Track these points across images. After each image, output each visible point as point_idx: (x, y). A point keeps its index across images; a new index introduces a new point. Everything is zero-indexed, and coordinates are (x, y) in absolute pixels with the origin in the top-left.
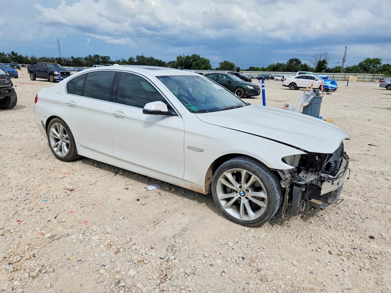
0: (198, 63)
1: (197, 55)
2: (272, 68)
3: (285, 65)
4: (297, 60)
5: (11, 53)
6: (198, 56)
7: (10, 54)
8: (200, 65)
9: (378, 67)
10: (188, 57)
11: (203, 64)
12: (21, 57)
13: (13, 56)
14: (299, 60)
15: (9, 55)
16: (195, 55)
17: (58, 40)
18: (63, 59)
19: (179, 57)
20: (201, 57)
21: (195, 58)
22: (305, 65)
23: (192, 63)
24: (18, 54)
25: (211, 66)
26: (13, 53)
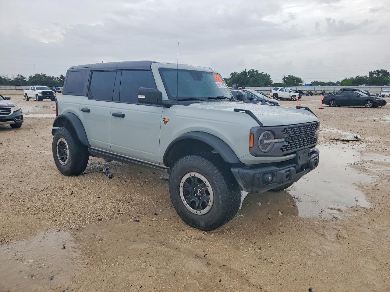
0: (257, 79)
2: (351, 82)
5: (60, 76)
6: (257, 71)
8: (259, 81)
10: (244, 73)
11: (263, 80)
15: (58, 78)
16: (253, 70)
19: (233, 73)
20: (259, 73)
21: (253, 73)
23: (249, 79)
25: (271, 81)
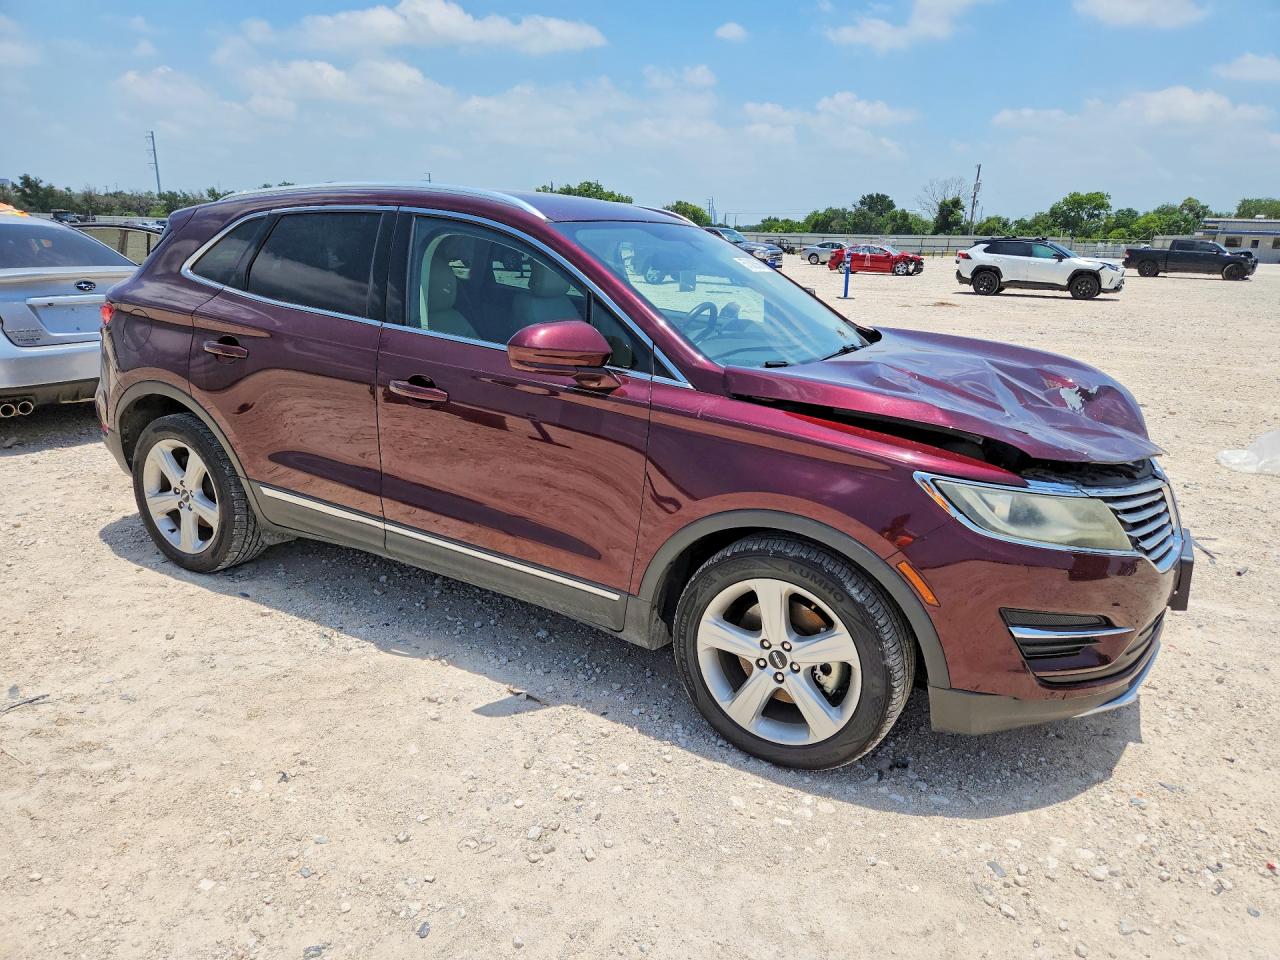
1: (594, 186)
3: (850, 213)
4: (882, 199)
7: (18, 183)
9: (1103, 217)
12: (50, 192)
13: (28, 191)
14: (887, 197)
17: (152, 133)
18: (182, 196)
22: (905, 216)
24: (41, 181)
26: (26, 180)
